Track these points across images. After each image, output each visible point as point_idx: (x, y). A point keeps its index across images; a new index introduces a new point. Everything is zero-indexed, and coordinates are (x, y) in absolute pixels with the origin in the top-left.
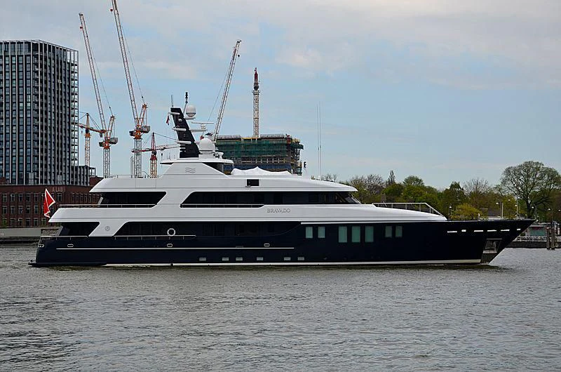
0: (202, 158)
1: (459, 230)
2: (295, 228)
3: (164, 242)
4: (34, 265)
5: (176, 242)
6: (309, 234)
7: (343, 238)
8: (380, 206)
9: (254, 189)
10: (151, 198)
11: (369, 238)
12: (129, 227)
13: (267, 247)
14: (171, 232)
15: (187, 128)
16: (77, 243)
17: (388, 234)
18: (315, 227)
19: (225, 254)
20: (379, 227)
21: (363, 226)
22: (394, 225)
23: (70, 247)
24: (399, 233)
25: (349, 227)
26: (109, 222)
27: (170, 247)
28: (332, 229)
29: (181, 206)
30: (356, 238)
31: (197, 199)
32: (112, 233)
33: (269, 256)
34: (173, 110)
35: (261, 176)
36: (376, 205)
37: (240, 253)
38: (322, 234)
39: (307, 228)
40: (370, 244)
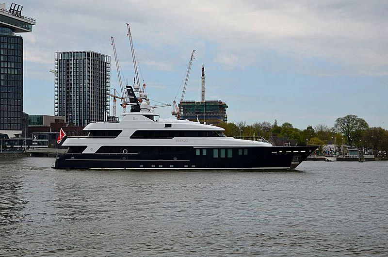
0: (141, 113)
1: (278, 152)
2: (190, 150)
3: (120, 157)
4: (54, 168)
5: (127, 157)
6: (198, 153)
7: (216, 155)
8: (237, 138)
9: (169, 129)
10: (115, 134)
11: (230, 155)
12: (103, 149)
13: (175, 160)
14: (125, 152)
15: (135, 96)
16: (76, 157)
17: (240, 153)
18: (201, 149)
19: (153, 163)
20: (235, 150)
21: (226, 149)
22: (243, 149)
23: (72, 159)
24: (246, 153)
25: (219, 149)
26: (92, 146)
27: (124, 159)
28: (210, 150)
29: (130, 138)
30: (223, 155)
31: (138, 134)
32: (94, 152)
33: (176, 165)
34: (127, 87)
35: (173, 122)
36: (235, 138)
37: (161, 163)
38: (205, 153)
39: (197, 150)
40: (231, 158)
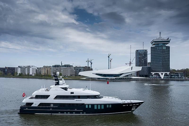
0: (60, 86)
1: (126, 105)
2: (83, 105)
3: (49, 108)
5: (53, 108)
6: (87, 107)
7: (96, 108)
9: (72, 95)
10: (47, 97)
11: (103, 107)
12: (41, 104)
13: (76, 110)
15: (57, 78)
16: (29, 108)
17: (108, 106)
18: (88, 105)
19: (65, 112)
20: (105, 105)
22: (109, 104)
23: (27, 109)
24: (110, 106)
25: (97, 105)
26: (36, 103)
27: (51, 109)
28: (93, 105)
29: (54, 99)
30: (99, 108)
31: (57, 97)
32: (37, 106)
35: (75, 91)
37: (69, 112)
38: (90, 107)
39: (86, 105)
40: (103, 109)
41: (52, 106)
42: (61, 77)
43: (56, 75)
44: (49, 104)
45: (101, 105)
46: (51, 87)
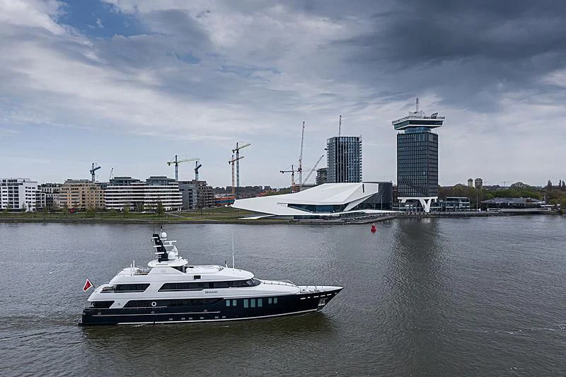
0: (170, 264)
1: (306, 297)
2: (220, 302)
3: (149, 311)
4: (80, 325)
5: (156, 311)
6: (228, 304)
7: (246, 305)
9: (197, 281)
10: (143, 287)
11: (260, 304)
12: (131, 303)
13: (206, 312)
15: (162, 245)
16: (103, 312)
17: (270, 302)
18: (231, 300)
19: (183, 316)
20: (265, 299)
22: (273, 298)
23: (99, 315)
24: (276, 301)
25: (249, 299)
26: (120, 300)
27: (153, 314)
28: (240, 301)
29: (159, 291)
30: (253, 305)
31: (167, 287)
32: (121, 307)
34: (154, 236)
35: (202, 273)
37: (190, 316)
38: (235, 304)
39: (227, 301)
40: (261, 308)
41: (154, 305)
42: (171, 242)
43: (159, 239)
44: (148, 303)
45: (256, 299)
46: (150, 264)
